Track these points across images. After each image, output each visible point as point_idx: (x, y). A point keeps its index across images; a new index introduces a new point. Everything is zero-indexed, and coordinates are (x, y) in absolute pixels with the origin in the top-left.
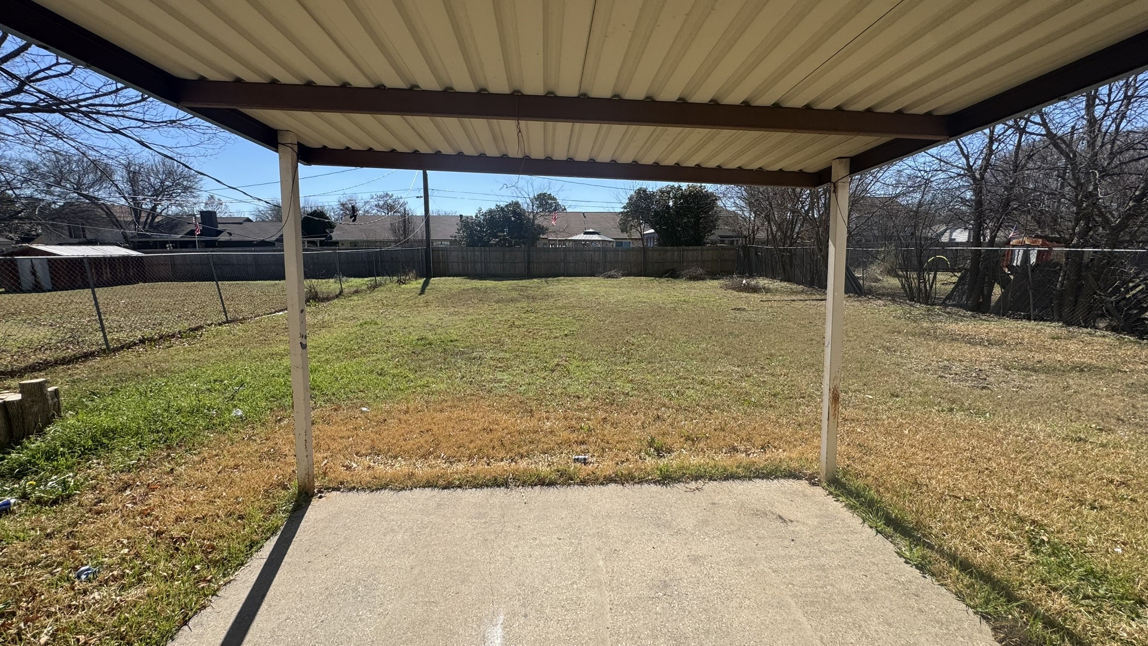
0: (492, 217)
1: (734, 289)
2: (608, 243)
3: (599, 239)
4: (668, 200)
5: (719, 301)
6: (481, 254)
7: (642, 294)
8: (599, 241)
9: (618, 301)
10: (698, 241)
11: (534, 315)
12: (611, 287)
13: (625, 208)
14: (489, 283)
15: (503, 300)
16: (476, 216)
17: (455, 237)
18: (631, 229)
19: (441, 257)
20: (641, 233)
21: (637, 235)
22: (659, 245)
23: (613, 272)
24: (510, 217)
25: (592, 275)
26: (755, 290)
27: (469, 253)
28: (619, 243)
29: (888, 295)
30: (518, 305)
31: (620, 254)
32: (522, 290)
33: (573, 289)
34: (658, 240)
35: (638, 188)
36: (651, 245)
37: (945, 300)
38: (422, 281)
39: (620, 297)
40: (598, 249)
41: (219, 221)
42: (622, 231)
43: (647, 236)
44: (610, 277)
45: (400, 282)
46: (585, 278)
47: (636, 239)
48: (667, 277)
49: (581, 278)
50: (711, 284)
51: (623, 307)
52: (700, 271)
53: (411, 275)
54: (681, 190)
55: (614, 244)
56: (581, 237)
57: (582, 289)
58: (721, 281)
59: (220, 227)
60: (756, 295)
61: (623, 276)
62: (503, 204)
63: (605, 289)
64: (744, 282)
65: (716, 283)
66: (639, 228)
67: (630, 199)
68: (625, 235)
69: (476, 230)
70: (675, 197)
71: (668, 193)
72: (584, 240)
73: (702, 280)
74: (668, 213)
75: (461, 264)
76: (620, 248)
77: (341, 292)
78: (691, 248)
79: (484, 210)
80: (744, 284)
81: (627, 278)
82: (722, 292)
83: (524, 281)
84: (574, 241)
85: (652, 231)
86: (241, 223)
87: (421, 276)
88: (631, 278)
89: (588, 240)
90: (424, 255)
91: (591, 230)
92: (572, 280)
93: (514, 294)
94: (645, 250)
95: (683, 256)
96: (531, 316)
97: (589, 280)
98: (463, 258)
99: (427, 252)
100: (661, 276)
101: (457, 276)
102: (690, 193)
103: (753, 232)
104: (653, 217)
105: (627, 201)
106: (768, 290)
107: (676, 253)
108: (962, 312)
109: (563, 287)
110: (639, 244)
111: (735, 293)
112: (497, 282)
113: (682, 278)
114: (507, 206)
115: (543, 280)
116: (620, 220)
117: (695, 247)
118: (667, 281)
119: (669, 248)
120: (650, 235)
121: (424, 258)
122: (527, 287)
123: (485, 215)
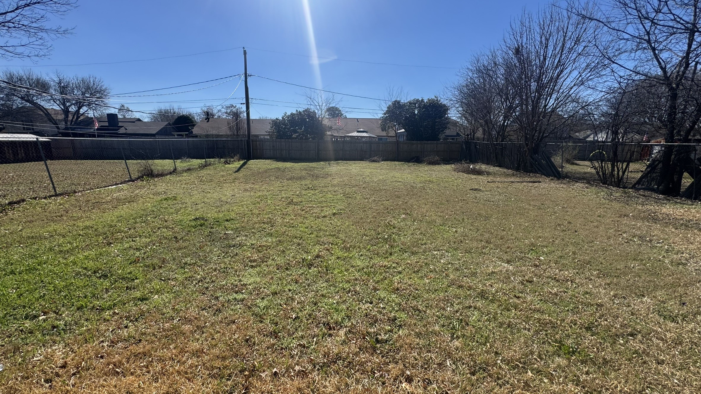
0: (293, 118)
1: (464, 172)
2: (373, 138)
3: (367, 135)
4: (415, 109)
5: (456, 181)
6: (286, 144)
7: (397, 174)
8: (367, 137)
9: (379, 180)
10: (434, 137)
11: (312, 192)
12: (374, 169)
13: (385, 114)
14: (288, 165)
15: (294, 178)
16: (283, 118)
17: (269, 132)
18: (389, 128)
19: (258, 146)
20: (395, 131)
21: (392, 133)
22: (407, 140)
23: (375, 158)
24: (306, 119)
25: (362, 160)
26: (479, 173)
27: (278, 143)
28: (380, 138)
29: (584, 179)
30: (303, 182)
31: (381, 146)
32: (310, 170)
33: (347, 170)
34: (407, 136)
35: (394, 100)
36: (401, 140)
37: (635, 184)
38: (242, 162)
39: (381, 177)
40: (366, 142)
41: (119, 120)
42: (383, 130)
43: (400, 134)
44: (374, 161)
45: (226, 163)
46: (356, 162)
47: (391, 136)
48: (413, 162)
49: (354, 161)
50: (445, 168)
51: (384, 186)
52: (437, 158)
53: (236, 158)
54: (424, 102)
55: (377, 140)
56: (355, 134)
57: (353, 170)
58: (453, 166)
59: (120, 124)
60: (480, 177)
61: (383, 161)
62: (301, 110)
63: (370, 170)
64: (471, 167)
65: (448, 167)
66: (394, 128)
67: (388, 108)
68: (384, 134)
69: (282, 128)
70: (419, 107)
71: (415, 104)
72: (357, 136)
73: (438, 164)
74: (414, 118)
75: (272, 151)
76: (381, 141)
77: (175, 170)
78: (429, 142)
79: (289, 113)
80: (472, 168)
81: (385, 162)
82: (456, 174)
83: (313, 163)
84: (351, 136)
85: (403, 130)
86: (134, 122)
87: (243, 159)
88: (388, 162)
89: (359, 136)
90: (246, 144)
91: (362, 130)
92: (347, 163)
93: (304, 173)
94: (398, 143)
95: (424, 147)
96: (309, 193)
97: (359, 164)
98: (273, 146)
99: (248, 142)
100: (409, 161)
101: (268, 159)
102: (430, 104)
103: (473, 131)
104: (404, 120)
105: (386, 109)
106: (488, 174)
107: (419, 146)
108: (655, 195)
109: (340, 168)
110: (394, 139)
111: (466, 175)
112: (294, 164)
113: (424, 163)
114: (304, 111)
115: (327, 163)
116: (381, 123)
117: (432, 142)
118: (414, 165)
119: (414, 142)
120: (402, 133)
121: (246, 146)
122: (314, 168)
123: (288, 117)
